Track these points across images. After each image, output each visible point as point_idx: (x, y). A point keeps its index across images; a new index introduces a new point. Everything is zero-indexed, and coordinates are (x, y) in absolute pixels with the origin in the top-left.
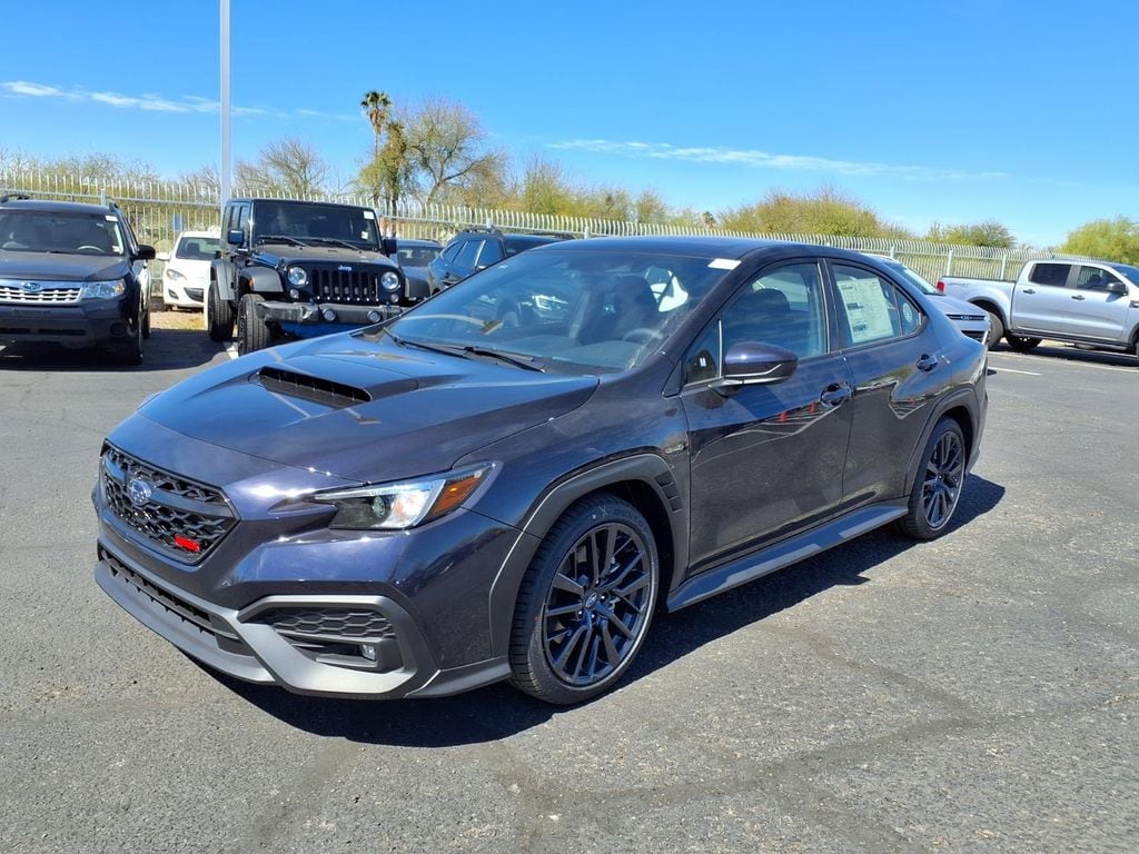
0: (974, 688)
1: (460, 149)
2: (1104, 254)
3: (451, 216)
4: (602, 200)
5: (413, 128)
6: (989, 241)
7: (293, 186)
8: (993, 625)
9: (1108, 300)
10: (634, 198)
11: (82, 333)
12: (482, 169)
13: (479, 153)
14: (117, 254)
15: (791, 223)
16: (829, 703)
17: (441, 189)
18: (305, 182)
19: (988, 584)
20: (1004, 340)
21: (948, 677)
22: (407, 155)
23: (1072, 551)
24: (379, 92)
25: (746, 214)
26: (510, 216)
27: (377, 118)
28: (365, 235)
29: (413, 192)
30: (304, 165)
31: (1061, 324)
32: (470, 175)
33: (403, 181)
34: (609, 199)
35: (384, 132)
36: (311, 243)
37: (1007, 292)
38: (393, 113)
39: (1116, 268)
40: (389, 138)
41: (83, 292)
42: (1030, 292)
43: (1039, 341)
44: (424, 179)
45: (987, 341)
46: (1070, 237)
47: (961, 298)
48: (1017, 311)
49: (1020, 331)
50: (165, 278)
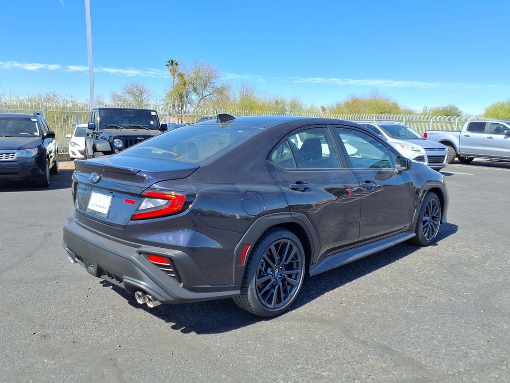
0: (430, 356)
1: (210, 83)
2: (503, 117)
3: (207, 112)
4: (273, 103)
5: (189, 75)
6: (451, 113)
7: (136, 103)
8: (443, 314)
9: (505, 138)
10: (288, 101)
11: (17, 173)
12: (221, 91)
13: (218, 85)
14: (36, 136)
15: (359, 110)
16: (348, 369)
17: (202, 101)
18: (142, 101)
19: (442, 289)
20: (457, 159)
21: (416, 349)
22: (186, 87)
23: (488, 268)
24: (174, 60)
25: (339, 106)
26: (233, 112)
27: (173, 72)
28: (152, 123)
29: (190, 103)
30: (141, 93)
31: (483, 150)
32: (215, 95)
33: (185, 98)
34: (277, 102)
35: (177, 78)
36: (127, 128)
37: (457, 136)
38: (180, 69)
39: (507, 123)
40: (179, 80)
41: (17, 155)
42: (468, 136)
43: (473, 158)
44: (194, 97)
45: (447, 160)
46: (486, 110)
47: (435, 140)
48: (462, 145)
49: (464, 154)
50: (70, 146)
